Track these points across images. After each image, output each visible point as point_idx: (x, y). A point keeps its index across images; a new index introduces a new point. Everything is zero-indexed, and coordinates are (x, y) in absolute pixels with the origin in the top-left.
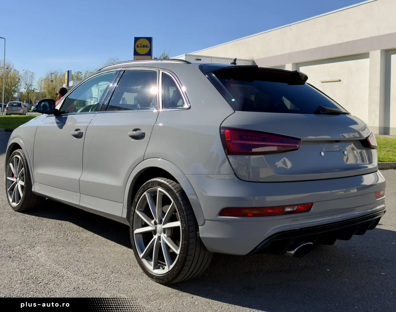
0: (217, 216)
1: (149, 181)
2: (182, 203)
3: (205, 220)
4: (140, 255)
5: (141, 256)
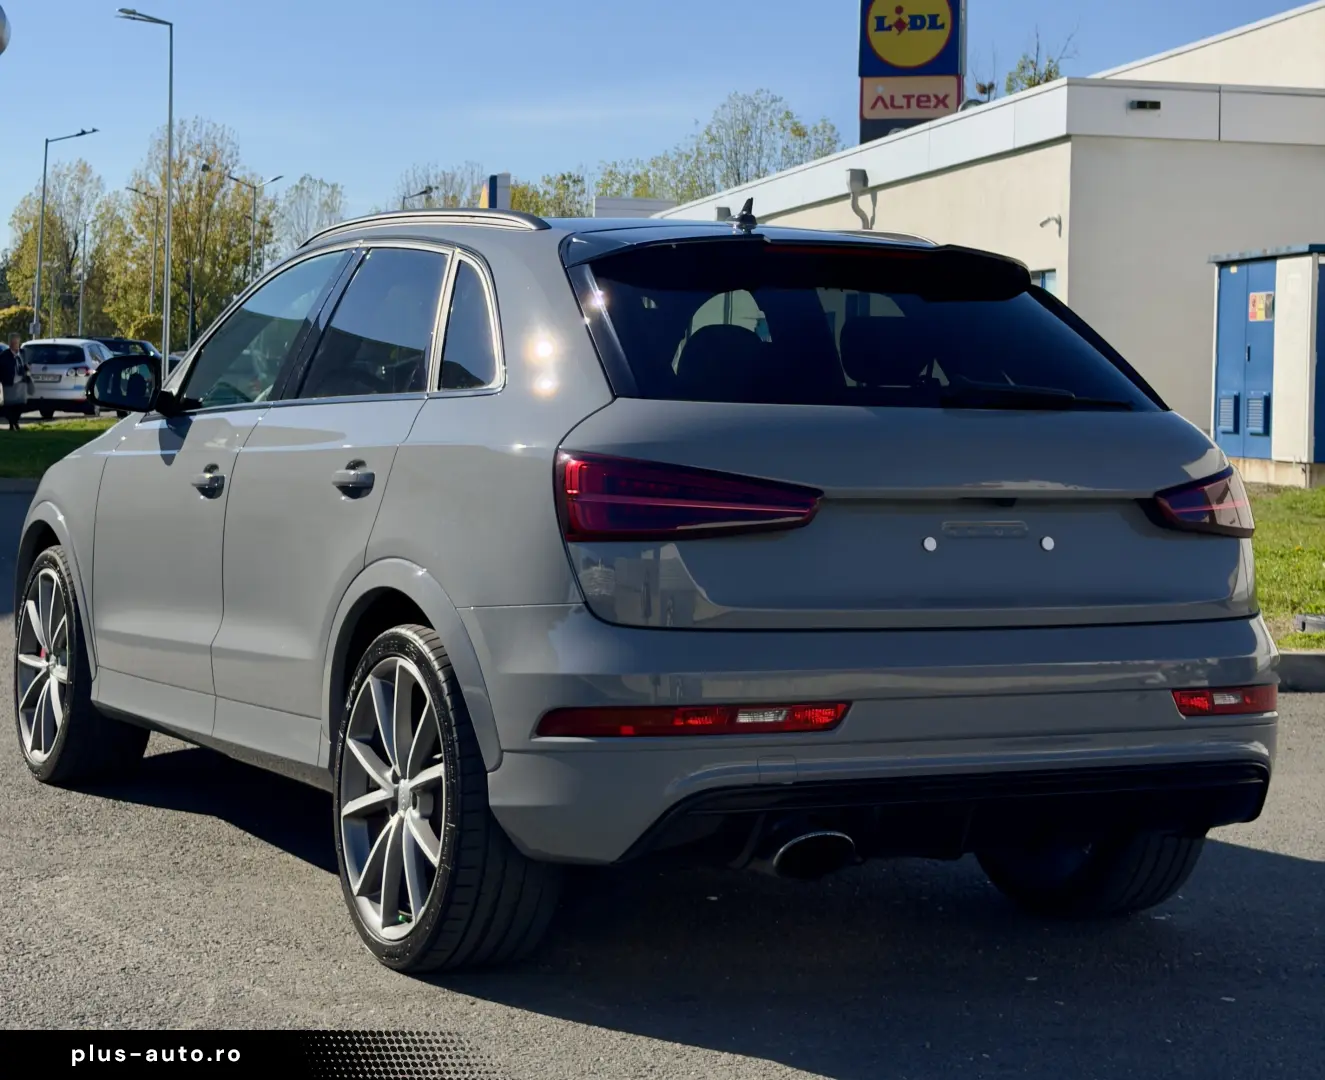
0: (530, 737)
1: (381, 636)
2: (449, 703)
3: (502, 751)
4: (355, 885)
5: (356, 888)
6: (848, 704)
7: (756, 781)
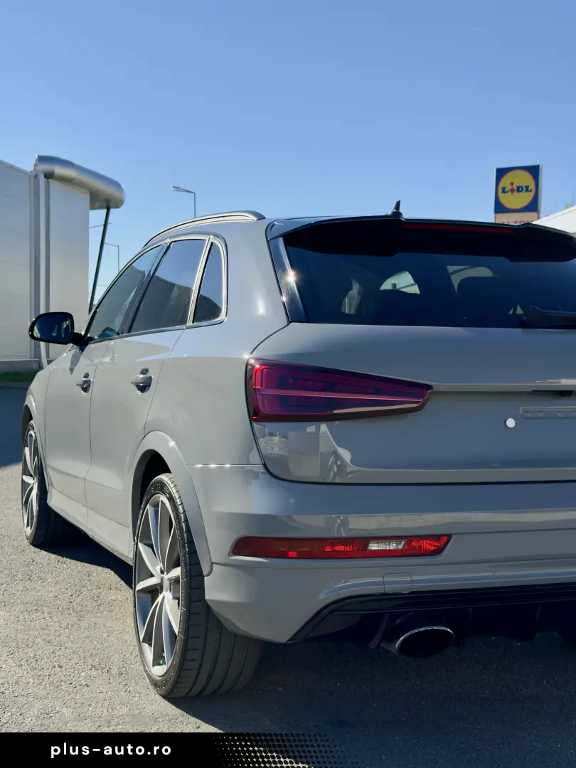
6: (449, 537)
7: (382, 591)
